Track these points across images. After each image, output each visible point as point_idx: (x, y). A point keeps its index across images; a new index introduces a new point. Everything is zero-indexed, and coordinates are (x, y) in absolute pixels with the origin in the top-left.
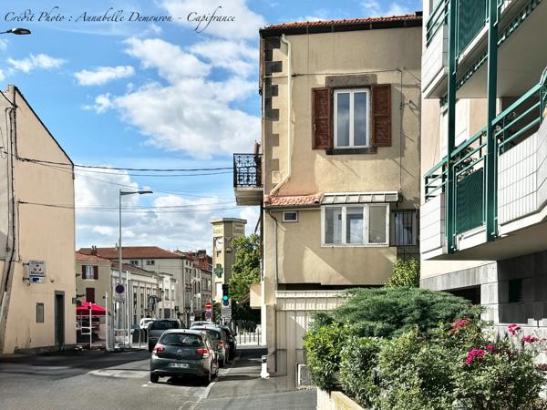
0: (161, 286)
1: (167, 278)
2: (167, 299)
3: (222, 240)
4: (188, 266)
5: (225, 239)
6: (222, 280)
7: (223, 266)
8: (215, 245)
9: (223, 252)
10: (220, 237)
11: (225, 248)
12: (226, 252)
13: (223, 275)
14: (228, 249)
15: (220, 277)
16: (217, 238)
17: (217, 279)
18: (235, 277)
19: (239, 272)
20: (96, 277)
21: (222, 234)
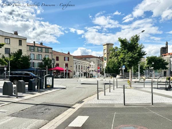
0: (90, 64)
1: (92, 62)
2: (92, 67)
3: (106, 50)
4: (98, 60)
5: (107, 50)
6: (106, 61)
7: (106, 57)
8: (104, 52)
9: (106, 53)
10: (106, 49)
11: (107, 52)
12: (107, 53)
13: (106, 60)
14: (108, 52)
15: (105, 61)
16: (105, 49)
17: (104, 61)
18: (110, 60)
19: (111, 58)
20: (68, 60)
21: (106, 48)
